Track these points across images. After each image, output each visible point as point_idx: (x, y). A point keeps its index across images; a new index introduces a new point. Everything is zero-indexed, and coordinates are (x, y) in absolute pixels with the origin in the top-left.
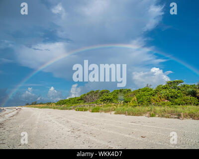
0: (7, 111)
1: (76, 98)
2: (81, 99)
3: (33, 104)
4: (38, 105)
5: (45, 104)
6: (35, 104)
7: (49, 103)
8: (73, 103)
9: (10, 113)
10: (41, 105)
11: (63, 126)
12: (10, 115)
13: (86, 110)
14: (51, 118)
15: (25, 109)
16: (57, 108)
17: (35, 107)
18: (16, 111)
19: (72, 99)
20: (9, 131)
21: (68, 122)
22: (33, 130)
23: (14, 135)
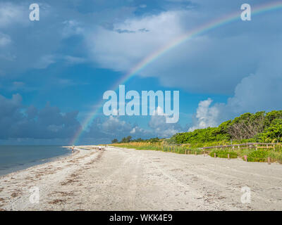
0: (83, 152)
1: (209, 129)
2: (222, 132)
3: (124, 141)
4: (135, 143)
5: (147, 141)
6: (129, 141)
7: (155, 140)
8: (204, 141)
9: (87, 156)
10: (141, 144)
11: (187, 188)
12: (88, 159)
13: (233, 156)
14: (160, 170)
15: (111, 150)
16: (171, 150)
17: (128, 147)
18: (97, 154)
19: (201, 131)
20: (89, 189)
21: (196, 179)
22: (129, 190)
23: (96, 197)
